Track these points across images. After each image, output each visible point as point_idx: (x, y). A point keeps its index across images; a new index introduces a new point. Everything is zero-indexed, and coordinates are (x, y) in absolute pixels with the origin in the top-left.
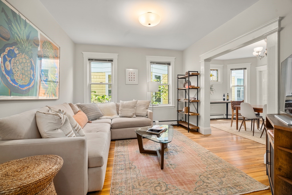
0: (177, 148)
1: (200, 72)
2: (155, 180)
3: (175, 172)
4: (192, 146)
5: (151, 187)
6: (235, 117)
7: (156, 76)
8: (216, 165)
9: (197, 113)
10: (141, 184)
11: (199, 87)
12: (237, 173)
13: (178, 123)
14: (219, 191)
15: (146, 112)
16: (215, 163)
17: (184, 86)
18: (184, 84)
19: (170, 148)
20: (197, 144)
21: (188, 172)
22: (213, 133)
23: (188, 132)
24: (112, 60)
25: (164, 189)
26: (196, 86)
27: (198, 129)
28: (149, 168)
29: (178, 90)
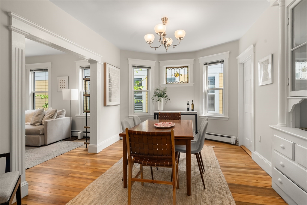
24: (47, 69)
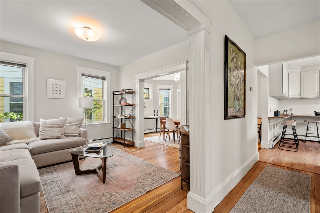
0: (116, 163)
1: (135, 90)
2: (99, 193)
3: (117, 182)
4: (129, 158)
5: (96, 199)
6: (162, 130)
7: (86, 89)
8: (149, 169)
9: (133, 128)
10: (85, 200)
11: (134, 105)
12: (163, 171)
13: (114, 140)
14: (151, 185)
15: (79, 131)
16: (148, 168)
17: (120, 103)
18: (120, 100)
19: (109, 164)
20: (133, 156)
21: (128, 179)
22: (146, 145)
23: (125, 147)
24: (25, 65)
25: (108, 197)
26: (131, 103)
27: (134, 143)
28: (90, 186)
29: (114, 106)
